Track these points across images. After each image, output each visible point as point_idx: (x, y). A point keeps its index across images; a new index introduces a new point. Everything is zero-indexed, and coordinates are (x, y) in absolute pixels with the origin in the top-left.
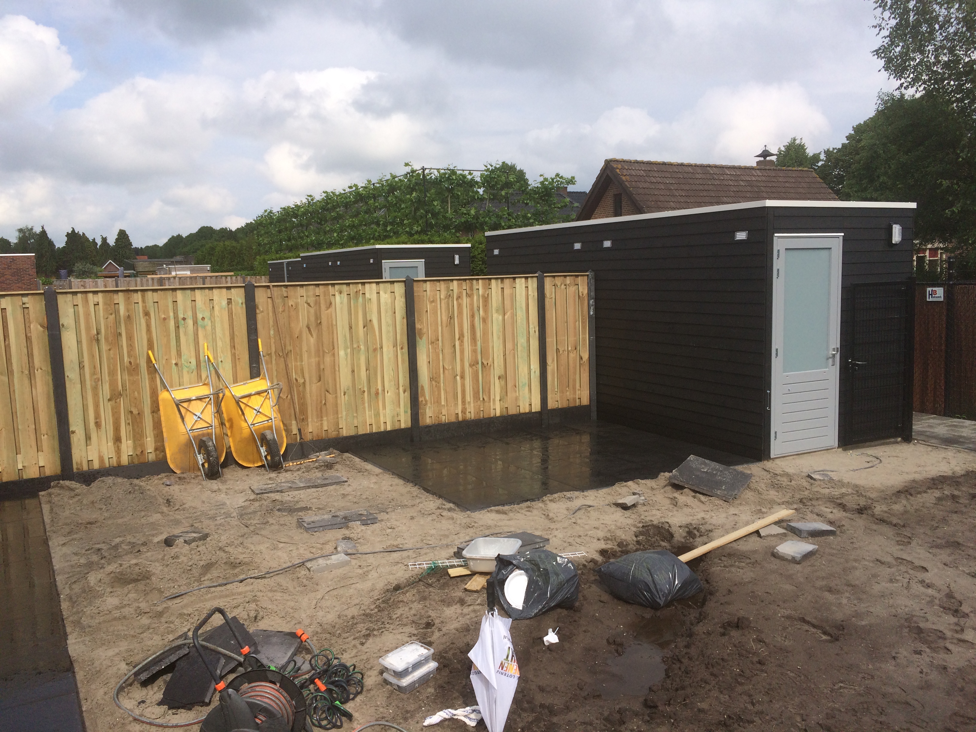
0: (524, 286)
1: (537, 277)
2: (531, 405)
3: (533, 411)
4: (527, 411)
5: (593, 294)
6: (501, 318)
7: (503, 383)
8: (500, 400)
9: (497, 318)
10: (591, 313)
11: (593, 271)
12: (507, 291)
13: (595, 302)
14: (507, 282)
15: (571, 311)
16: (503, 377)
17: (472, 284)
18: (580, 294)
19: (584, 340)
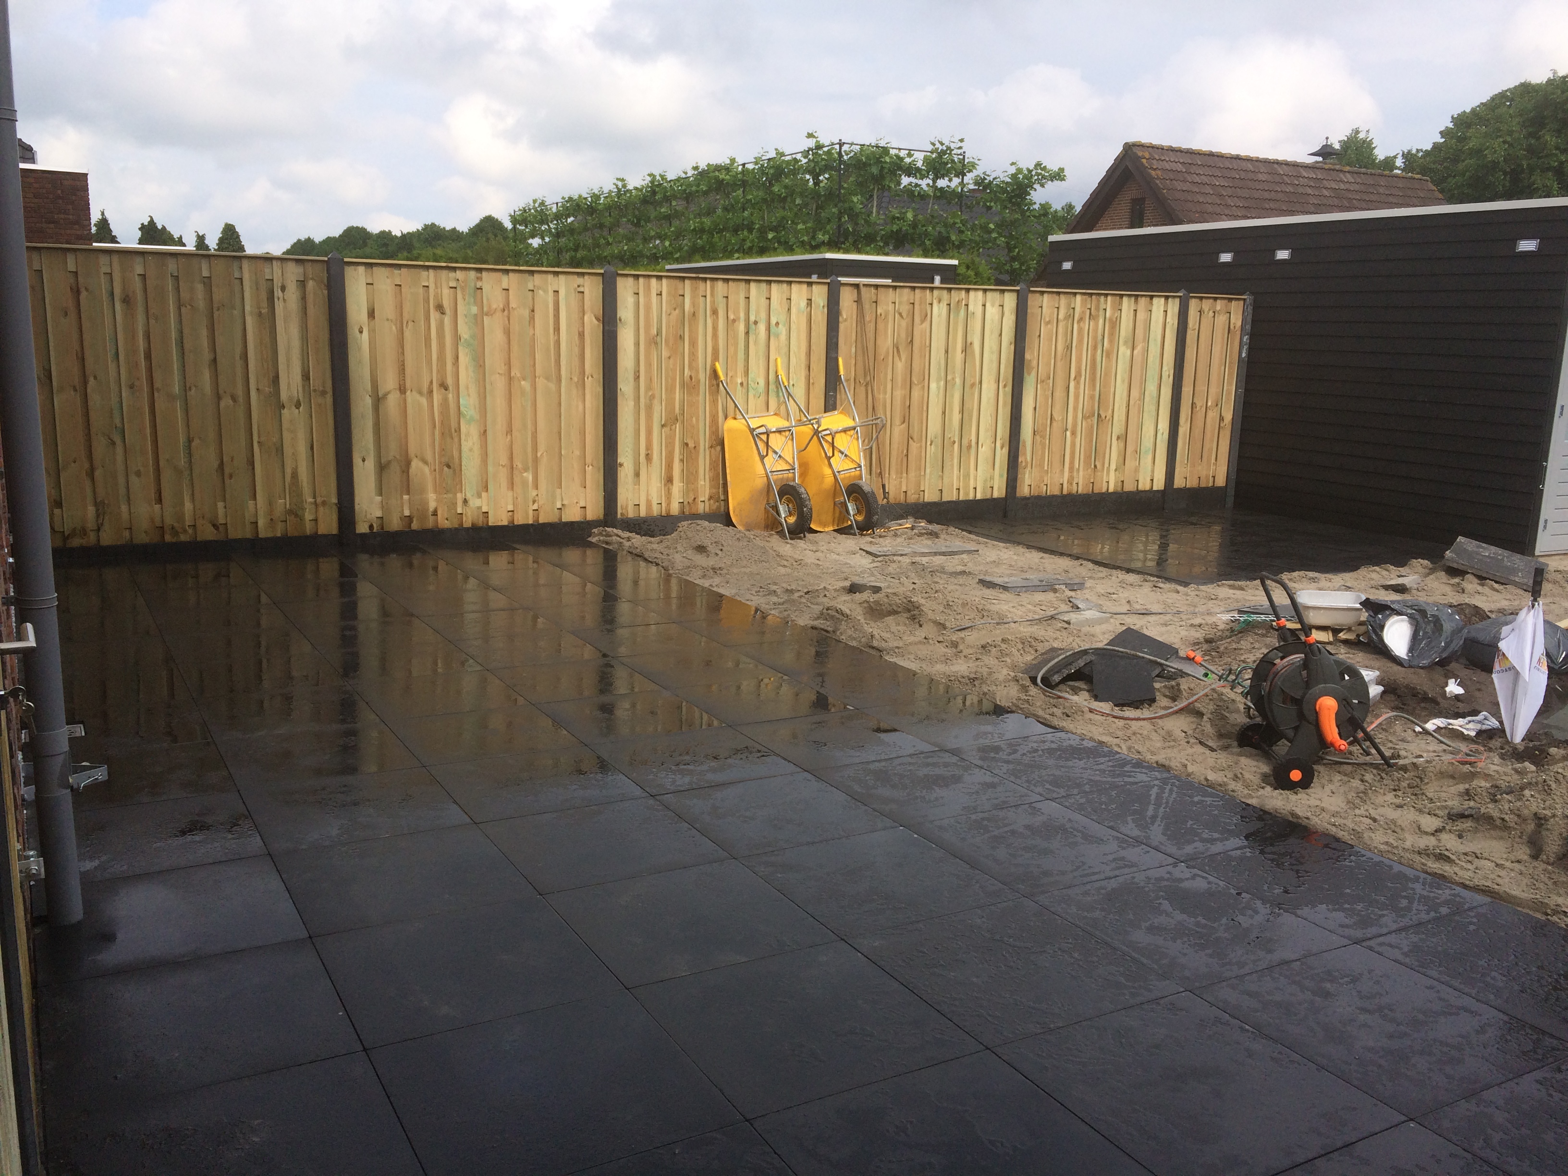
0: (1162, 309)
1: (1180, 297)
2: (1152, 480)
3: (1155, 488)
4: (1148, 488)
5: (1248, 327)
6: (1129, 352)
7: (1122, 445)
8: (1116, 470)
9: (1124, 352)
10: (1244, 355)
11: (1252, 293)
12: (1141, 315)
13: (1251, 339)
14: (1143, 301)
15: (1217, 349)
16: (1124, 438)
17: (1099, 301)
18: (1232, 327)
19: (1229, 393)
